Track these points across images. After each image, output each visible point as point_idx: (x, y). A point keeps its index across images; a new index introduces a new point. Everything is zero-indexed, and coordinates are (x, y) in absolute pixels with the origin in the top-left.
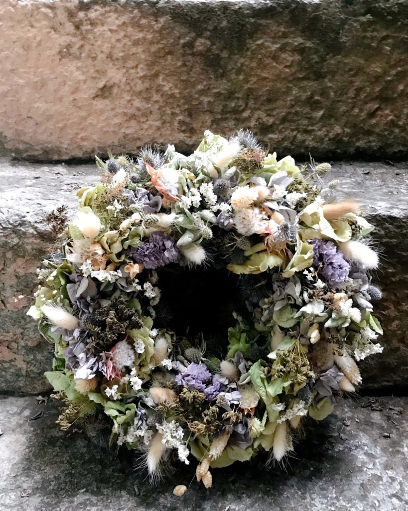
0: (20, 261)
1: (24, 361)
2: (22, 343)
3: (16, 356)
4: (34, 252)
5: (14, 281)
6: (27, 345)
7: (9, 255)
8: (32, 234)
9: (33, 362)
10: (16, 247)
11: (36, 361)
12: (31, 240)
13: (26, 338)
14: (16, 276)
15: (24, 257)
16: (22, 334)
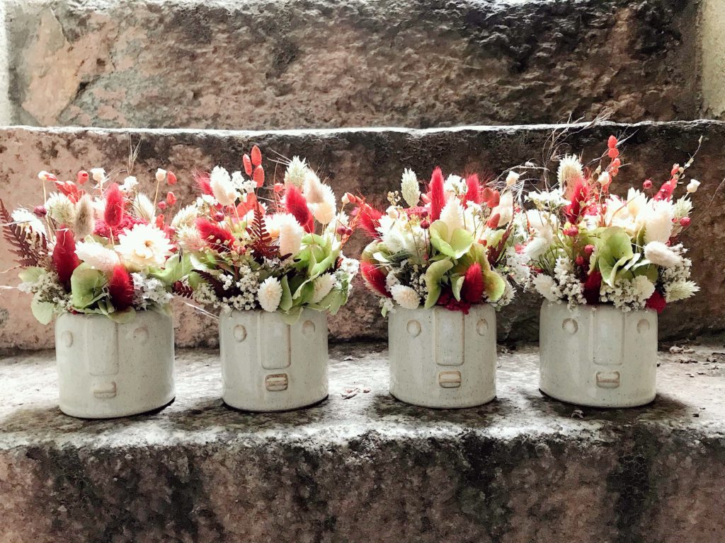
0: (131, 29)
1: (125, 118)
2: (126, 103)
3: (119, 114)
4: (143, 21)
5: (124, 47)
6: (129, 104)
7: (123, 24)
8: (143, 6)
9: (133, 119)
10: (129, 17)
11: (136, 118)
12: (141, 11)
13: (129, 97)
14: (127, 42)
15: (134, 26)
16: (126, 93)
